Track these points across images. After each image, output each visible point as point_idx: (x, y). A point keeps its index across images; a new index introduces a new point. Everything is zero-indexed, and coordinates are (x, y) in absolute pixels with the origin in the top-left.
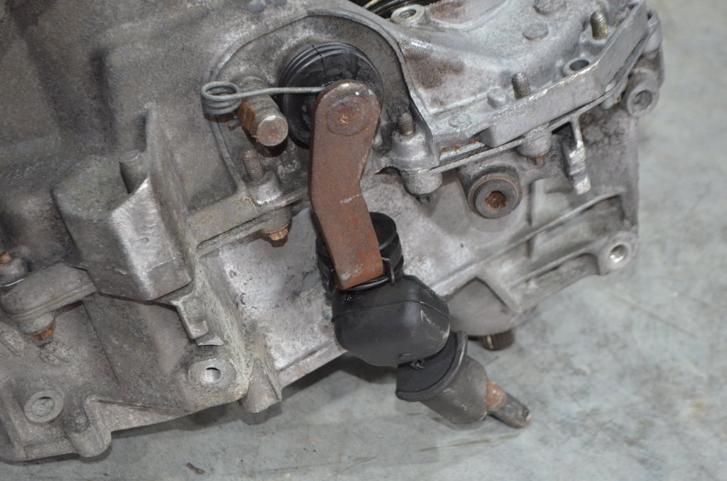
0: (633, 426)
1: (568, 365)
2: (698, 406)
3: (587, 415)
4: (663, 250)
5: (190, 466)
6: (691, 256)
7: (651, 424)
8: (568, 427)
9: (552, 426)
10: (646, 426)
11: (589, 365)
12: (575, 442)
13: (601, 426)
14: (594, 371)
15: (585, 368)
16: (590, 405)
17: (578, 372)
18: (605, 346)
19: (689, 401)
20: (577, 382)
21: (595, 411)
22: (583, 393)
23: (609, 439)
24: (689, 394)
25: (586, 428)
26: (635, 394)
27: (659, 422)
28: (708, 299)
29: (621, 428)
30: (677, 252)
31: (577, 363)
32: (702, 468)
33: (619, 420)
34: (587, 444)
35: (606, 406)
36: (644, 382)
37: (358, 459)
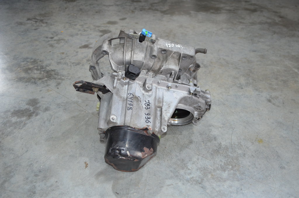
0: (200, 180)
1: (187, 168)
2: (212, 175)
3: (191, 178)
4: (204, 143)
5: (116, 193)
6: (209, 144)
7: (203, 179)
8: (188, 181)
9: (184, 181)
10: (202, 180)
11: (191, 168)
12: (189, 184)
13: (194, 180)
14: (192, 169)
15: (190, 168)
16: (192, 176)
17: (189, 169)
18: (194, 163)
19: (210, 174)
20: (189, 171)
21: (193, 177)
22: (190, 173)
23: (196, 183)
24: (210, 173)
25: (191, 181)
26: (200, 173)
27: (205, 179)
28: (212, 153)
29: (198, 180)
30: (206, 143)
31: (189, 167)
32: (213, 188)
33: (197, 179)
34: (192, 184)
35: (195, 176)
36: (202, 171)
37: (148, 190)
